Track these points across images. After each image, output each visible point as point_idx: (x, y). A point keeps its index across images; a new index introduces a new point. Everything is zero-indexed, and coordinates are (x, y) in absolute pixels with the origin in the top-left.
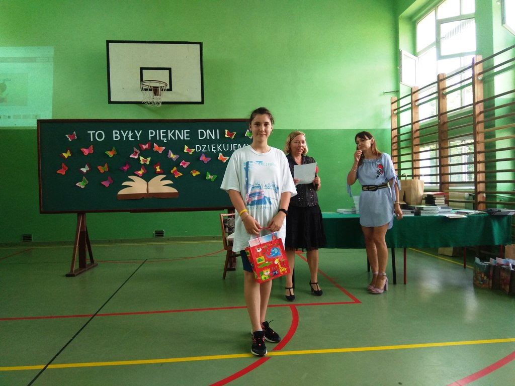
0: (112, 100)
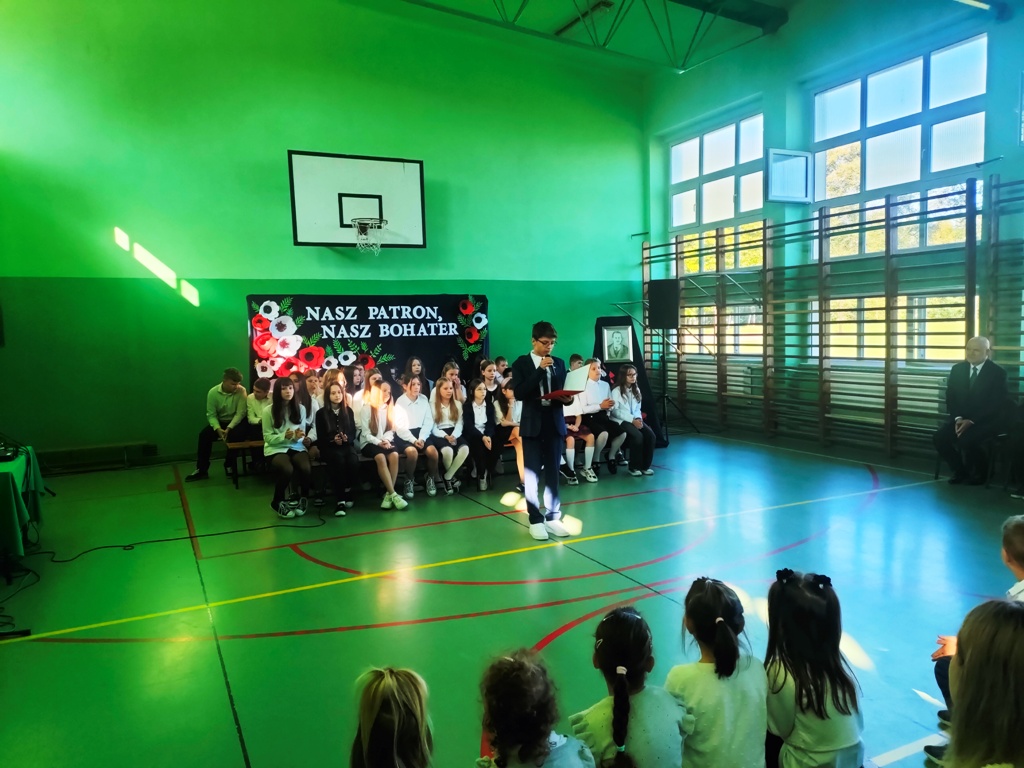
0: (300, 240)
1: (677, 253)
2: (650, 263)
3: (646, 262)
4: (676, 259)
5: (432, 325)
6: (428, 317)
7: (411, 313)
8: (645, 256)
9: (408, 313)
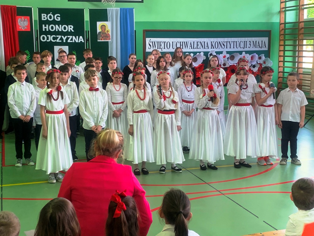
1: (299, 6)
2: (285, 11)
3: (283, 11)
4: (299, 9)
8: (282, 7)
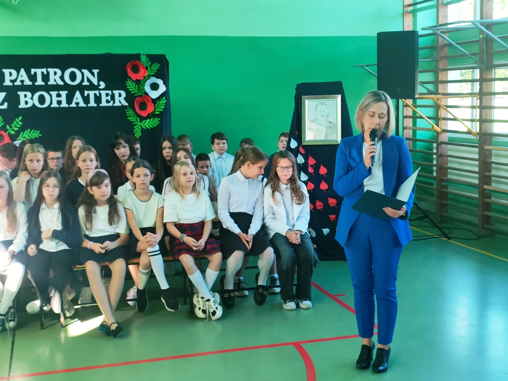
5: (92, 94)
6: (86, 83)
7: (62, 78)
9: (57, 78)
